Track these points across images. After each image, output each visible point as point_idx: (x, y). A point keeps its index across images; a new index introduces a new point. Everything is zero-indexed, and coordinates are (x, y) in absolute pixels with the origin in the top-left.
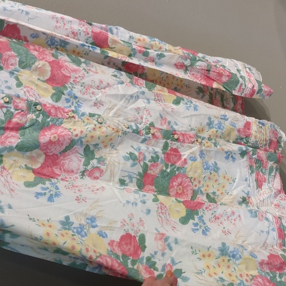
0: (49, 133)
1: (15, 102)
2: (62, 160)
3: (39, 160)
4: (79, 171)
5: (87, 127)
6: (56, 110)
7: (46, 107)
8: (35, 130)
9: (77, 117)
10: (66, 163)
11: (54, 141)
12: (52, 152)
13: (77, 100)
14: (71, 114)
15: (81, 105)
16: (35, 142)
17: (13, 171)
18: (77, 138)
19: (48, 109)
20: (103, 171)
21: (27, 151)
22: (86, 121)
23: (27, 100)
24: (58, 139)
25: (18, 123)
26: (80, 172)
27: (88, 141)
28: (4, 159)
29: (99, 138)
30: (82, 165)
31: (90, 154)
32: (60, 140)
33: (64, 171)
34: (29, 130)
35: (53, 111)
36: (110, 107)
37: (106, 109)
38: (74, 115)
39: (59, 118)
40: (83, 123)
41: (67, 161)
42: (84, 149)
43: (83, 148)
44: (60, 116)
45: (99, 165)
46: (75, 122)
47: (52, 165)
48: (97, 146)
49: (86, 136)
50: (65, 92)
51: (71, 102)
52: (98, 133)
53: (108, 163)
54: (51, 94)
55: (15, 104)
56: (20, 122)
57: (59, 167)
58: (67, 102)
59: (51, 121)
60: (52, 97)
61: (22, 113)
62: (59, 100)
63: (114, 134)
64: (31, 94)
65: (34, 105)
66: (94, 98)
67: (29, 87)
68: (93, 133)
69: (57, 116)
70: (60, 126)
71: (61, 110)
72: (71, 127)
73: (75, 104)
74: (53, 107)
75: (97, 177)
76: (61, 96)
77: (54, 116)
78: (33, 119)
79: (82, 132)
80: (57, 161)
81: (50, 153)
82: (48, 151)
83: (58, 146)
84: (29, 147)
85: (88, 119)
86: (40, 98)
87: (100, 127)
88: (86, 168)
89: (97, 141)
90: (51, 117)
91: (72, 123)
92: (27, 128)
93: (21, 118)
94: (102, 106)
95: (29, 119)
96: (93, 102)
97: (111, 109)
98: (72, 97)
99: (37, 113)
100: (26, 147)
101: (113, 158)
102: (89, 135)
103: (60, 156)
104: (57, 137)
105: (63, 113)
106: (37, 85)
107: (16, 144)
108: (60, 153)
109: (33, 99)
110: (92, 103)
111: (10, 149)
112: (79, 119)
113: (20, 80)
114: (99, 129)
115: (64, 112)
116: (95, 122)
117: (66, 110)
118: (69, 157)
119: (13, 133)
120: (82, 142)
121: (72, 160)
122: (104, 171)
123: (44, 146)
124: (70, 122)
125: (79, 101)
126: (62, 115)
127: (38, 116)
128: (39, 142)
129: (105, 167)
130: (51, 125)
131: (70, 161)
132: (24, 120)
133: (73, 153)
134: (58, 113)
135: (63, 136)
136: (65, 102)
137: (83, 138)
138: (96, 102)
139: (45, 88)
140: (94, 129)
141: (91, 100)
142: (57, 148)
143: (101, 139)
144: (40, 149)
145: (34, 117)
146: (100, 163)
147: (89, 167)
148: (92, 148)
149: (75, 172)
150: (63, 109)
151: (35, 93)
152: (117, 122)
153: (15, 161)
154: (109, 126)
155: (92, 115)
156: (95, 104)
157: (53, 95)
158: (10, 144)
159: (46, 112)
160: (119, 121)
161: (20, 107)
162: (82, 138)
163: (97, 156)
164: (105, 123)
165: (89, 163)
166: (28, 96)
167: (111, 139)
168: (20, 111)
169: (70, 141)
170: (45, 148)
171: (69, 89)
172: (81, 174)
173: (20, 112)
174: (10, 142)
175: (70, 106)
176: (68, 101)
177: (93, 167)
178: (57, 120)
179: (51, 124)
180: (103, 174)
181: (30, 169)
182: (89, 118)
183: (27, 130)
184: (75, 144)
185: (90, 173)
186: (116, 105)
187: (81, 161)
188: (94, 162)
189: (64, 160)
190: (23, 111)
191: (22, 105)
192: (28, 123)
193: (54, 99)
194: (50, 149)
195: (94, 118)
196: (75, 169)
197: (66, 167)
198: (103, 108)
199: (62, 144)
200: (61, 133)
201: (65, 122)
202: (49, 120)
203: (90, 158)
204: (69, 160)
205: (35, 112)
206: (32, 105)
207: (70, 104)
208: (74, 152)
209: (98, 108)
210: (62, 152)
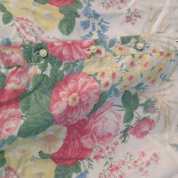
0: (66, 93)
1: (5, 54)
2: (92, 123)
3: (59, 136)
4: (119, 132)
5: (120, 63)
6: (71, 48)
7: (54, 48)
8: (44, 92)
9: (103, 50)
10: (98, 126)
11: (74, 105)
12: (75, 120)
13: (100, 19)
14: (93, 48)
15: (107, 25)
16: (46, 117)
17: (25, 169)
18: (108, 88)
19: (57, 51)
20: (153, 121)
21: (37, 133)
22: (118, 52)
23: (23, 45)
24: (80, 100)
25: (15, 91)
26: (121, 133)
27: (125, 87)
28: (6, 156)
29: (142, 76)
30: (122, 122)
31: (132, 100)
32: (83, 100)
33: (98, 138)
34: (35, 95)
35: (65, 52)
36: (151, 17)
37: (145, 23)
38: (99, 47)
39: (77, 61)
40: (114, 57)
41: (100, 124)
42: (122, 98)
43: (120, 97)
44: (77, 57)
45: (146, 115)
46: (101, 59)
47: (79, 136)
48: (140, 87)
49: (122, 80)
50: (80, 11)
51: (91, 25)
52: (139, 69)
53: (159, 107)
54: (58, 23)
55: (6, 58)
56: (19, 87)
57: (89, 135)
58: (85, 28)
59: (66, 68)
60: (60, 27)
61: (19, 70)
62: (72, 29)
63: (164, 61)
64: (28, 30)
65: (35, 51)
66: (124, 10)
67: (22, 19)
68: (132, 72)
69: (73, 59)
70: (80, 72)
71: (77, 46)
72: (97, 70)
73: (98, 28)
74: (65, 44)
75: (146, 132)
76: (74, 20)
77: (69, 59)
78: (37, 75)
79: (114, 75)
80: (86, 128)
81: (73, 121)
82: (70, 120)
83: (82, 109)
84: (39, 128)
85: (121, 49)
86: (43, 33)
87: (141, 57)
88: (128, 125)
89: (140, 80)
90: (64, 63)
91: (97, 64)
92: (30, 93)
93: (18, 80)
94: (138, 19)
95: (32, 77)
96: (124, 15)
97: (153, 20)
98: (91, 17)
99: (42, 62)
100: (35, 130)
101: (166, 97)
102: (126, 76)
103: (89, 120)
104: (78, 98)
105: (81, 50)
106: (34, 13)
107: (17, 131)
108: (88, 116)
109: (32, 39)
110: (123, 18)
111: (12, 140)
112: (107, 53)
113: (8, 10)
114: (140, 61)
115: (83, 48)
116: (133, 51)
117: (86, 43)
118: (101, 116)
119: (11, 110)
120: (116, 91)
121: (107, 119)
122: (155, 121)
123: (60, 119)
124: (94, 62)
125: (102, 20)
126: (81, 55)
127: (44, 68)
128: (52, 116)
129: (157, 114)
130: (67, 76)
131: (104, 122)
132: (24, 81)
133: (107, 109)
134: (74, 52)
135: (86, 93)
136: (82, 29)
137: (118, 84)
138: (129, 15)
139: (47, 15)
140: (132, 64)
141: (121, 14)
142: (82, 112)
143: (144, 75)
144: (57, 123)
145: (39, 71)
146: (148, 112)
147: (133, 123)
148: (133, 92)
149: (113, 134)
150: (80, 43)
151: (34, 27)
152: (166, 40)
153: (24, 151)
154: (154, 51)
155: (125, 40)
156: (129, 19)
157: (62, 22)
158: (9, 134)
159: (55, 57)
160: (169, 37)
161: (14, 61)
162: (115, 85)
163: (143, 100)
164: (147, 47)
165: (132, 116)
166: (25, 34)
167: (161, 69)
168: (15, 68)
169: (98, 97)
170: (63, 119)
171: (85, 5)
172: (122, 134)
173: (16, 70)
174: (8, 130)
175: (91, 33)
176: (85, 25)
177: (138, 120)
178: (75, 65)
179: (65, 73)
180: (154, 126)
181: (47, 158)
182: (122, 46)
183: (33, 95)
184: (106, 98)
185: (135, 130)
186: (160, 11)
187: (120, 116)
188: (139, 112)
189: (95, 123)
190: (19, 66)
191: (17, 56)
192: (31, 83)
193: (64, 29)
194: (72, 118)
195: (129, 44)
196: (112, 132)
197: (100, 132)
198: (140, 22)
199: (88, 105)
200: (83, 86)
201: (87, 64)
202: (61, 69)
203: (133, 107)
204: (103, 120)
205: (38, 61)
206: (33, 50)
207: (90, 29)
208: (107, 106)
209: (133, 24)
210: (90, 113)
